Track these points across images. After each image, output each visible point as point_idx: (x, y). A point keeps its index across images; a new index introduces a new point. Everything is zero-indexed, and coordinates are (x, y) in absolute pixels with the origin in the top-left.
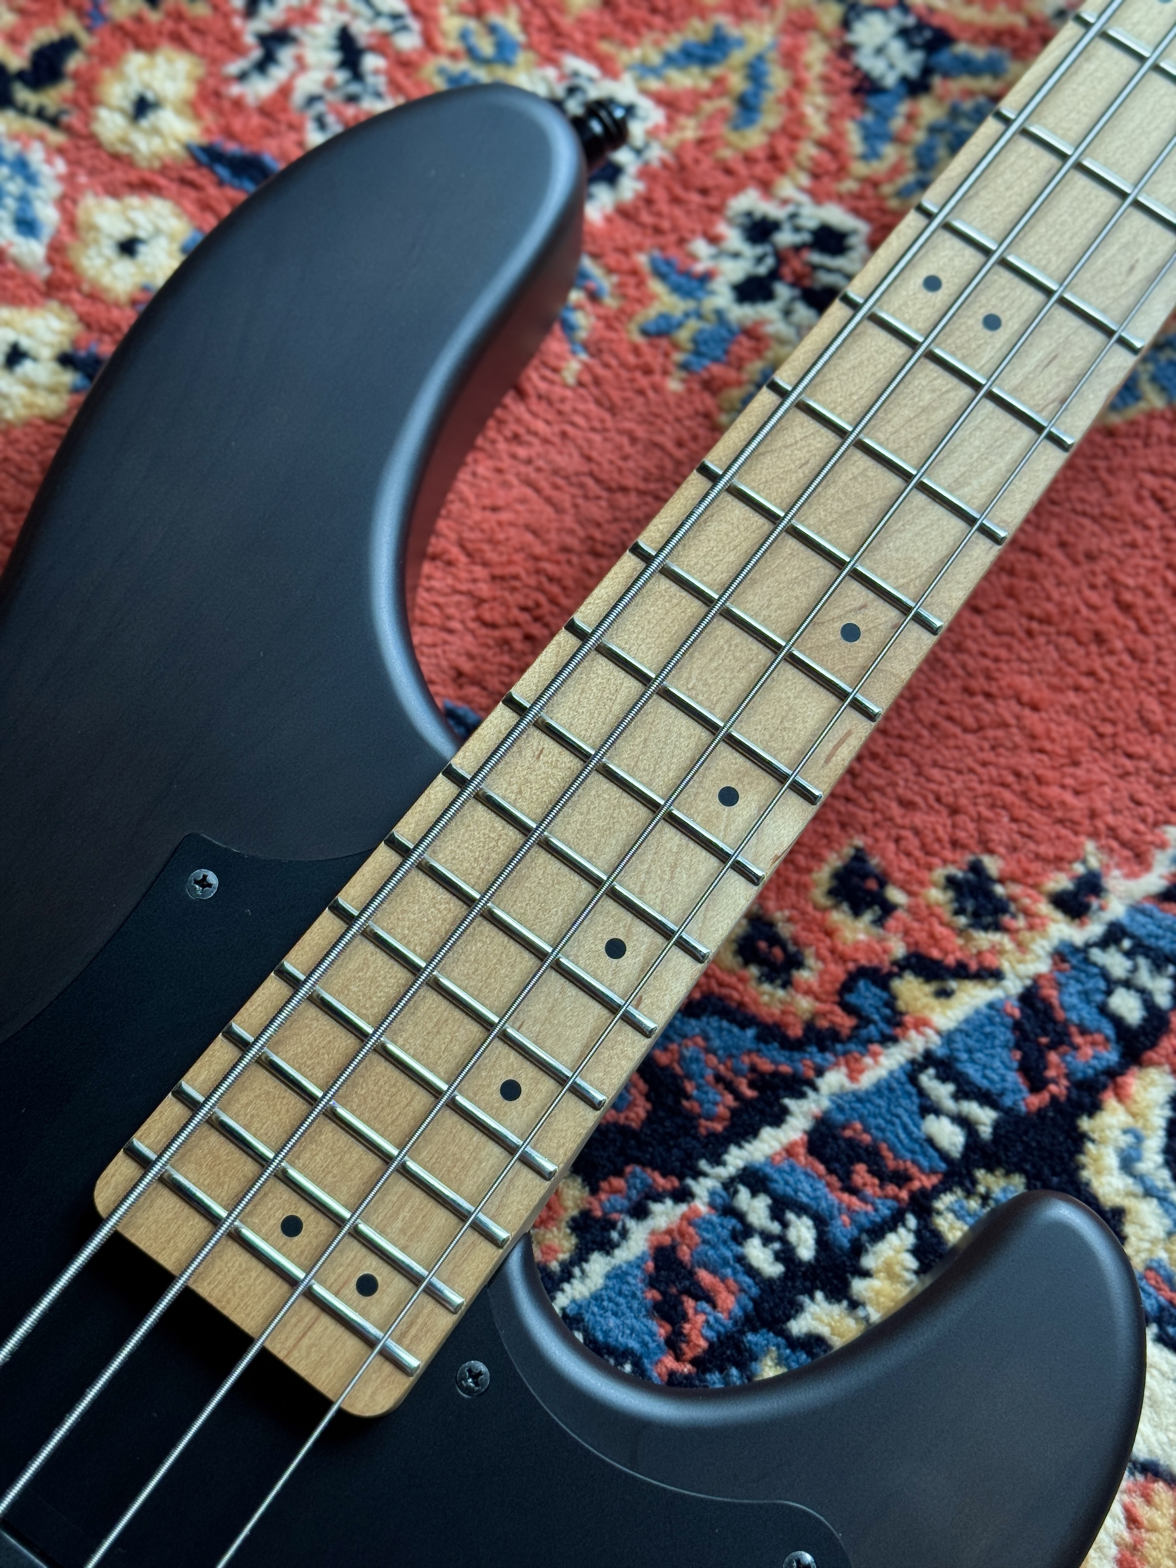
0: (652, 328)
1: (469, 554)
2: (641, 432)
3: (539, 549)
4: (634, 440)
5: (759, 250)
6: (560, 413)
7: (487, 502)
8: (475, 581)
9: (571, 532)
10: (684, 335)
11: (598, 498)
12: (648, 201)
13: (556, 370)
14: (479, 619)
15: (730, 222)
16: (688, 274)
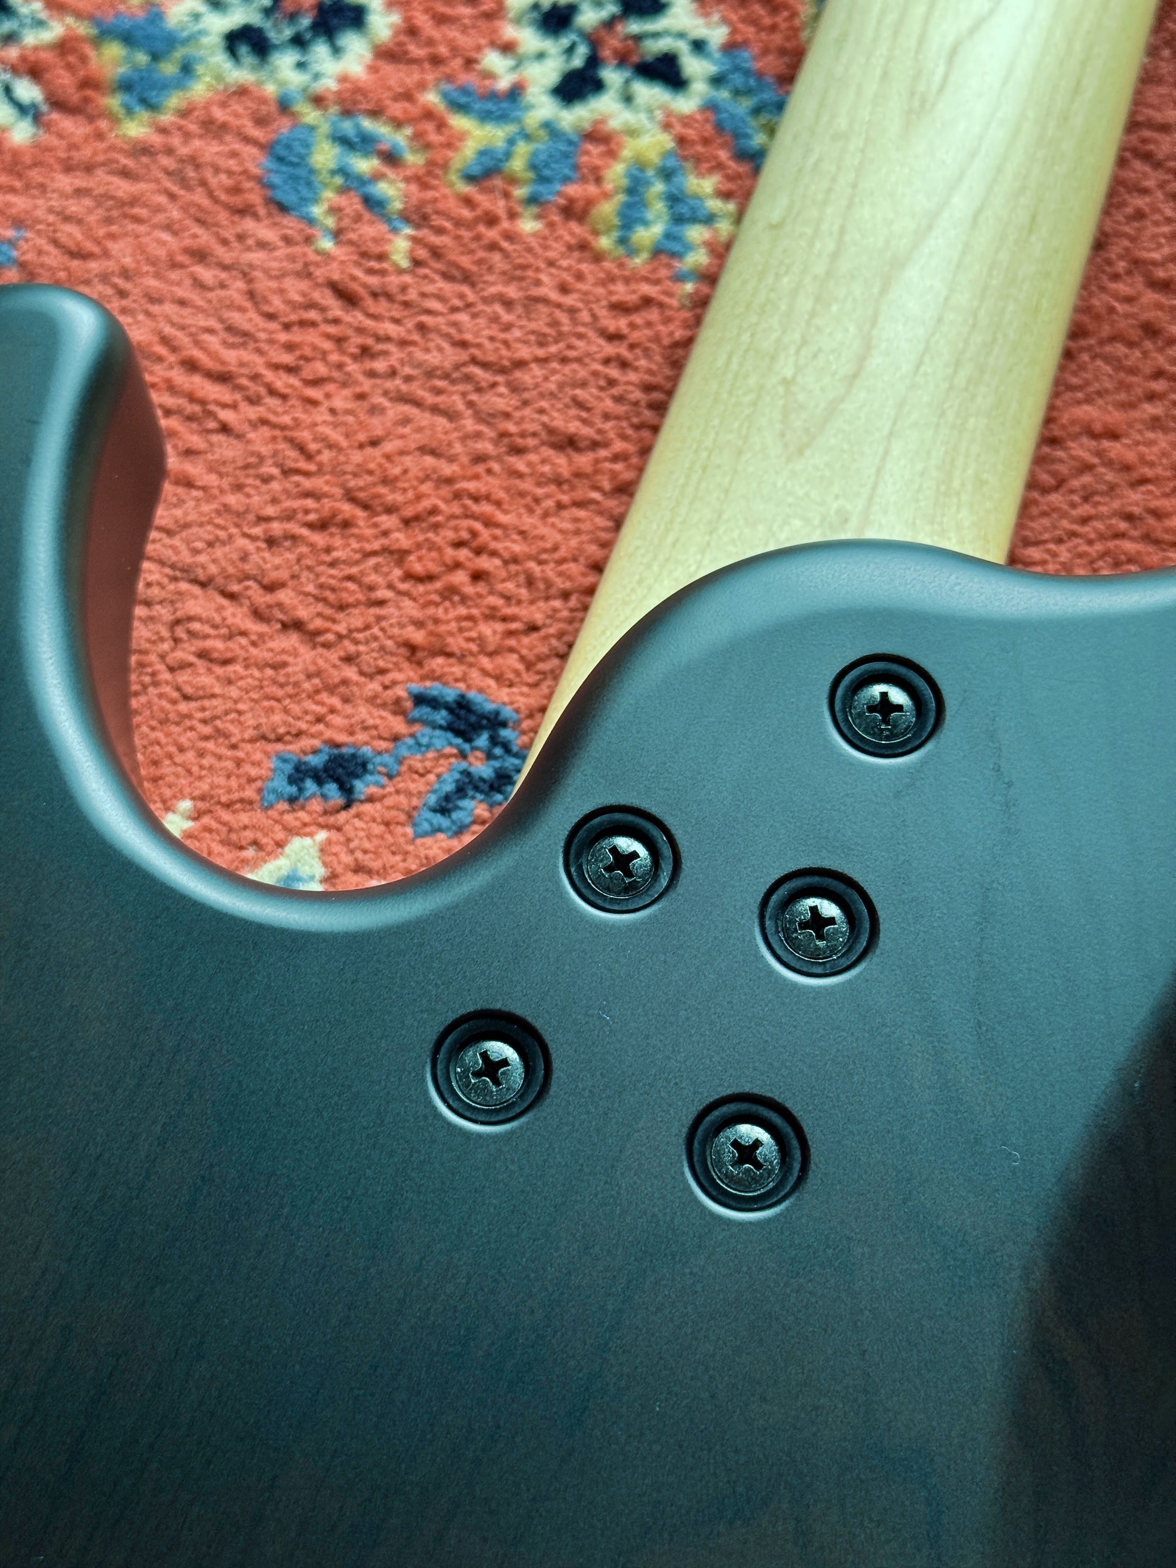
0: (476, 170)
1: (366, 507)
2: (512, 292)
3: (447, 469)
4: (508, 304)
5: (565, 41)
6: (406, 304)
7: (362, 437)
8: (385, 533)
9: (478, 435)
10: (517, 164)
11: (494, 385)
12: (412, 31)
13: (382, 257)
14: (409, 576)
15: (517, 21)
16: (493, 96)
